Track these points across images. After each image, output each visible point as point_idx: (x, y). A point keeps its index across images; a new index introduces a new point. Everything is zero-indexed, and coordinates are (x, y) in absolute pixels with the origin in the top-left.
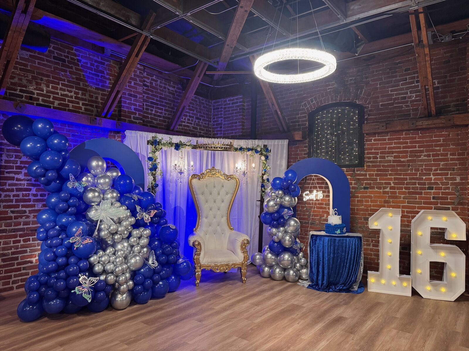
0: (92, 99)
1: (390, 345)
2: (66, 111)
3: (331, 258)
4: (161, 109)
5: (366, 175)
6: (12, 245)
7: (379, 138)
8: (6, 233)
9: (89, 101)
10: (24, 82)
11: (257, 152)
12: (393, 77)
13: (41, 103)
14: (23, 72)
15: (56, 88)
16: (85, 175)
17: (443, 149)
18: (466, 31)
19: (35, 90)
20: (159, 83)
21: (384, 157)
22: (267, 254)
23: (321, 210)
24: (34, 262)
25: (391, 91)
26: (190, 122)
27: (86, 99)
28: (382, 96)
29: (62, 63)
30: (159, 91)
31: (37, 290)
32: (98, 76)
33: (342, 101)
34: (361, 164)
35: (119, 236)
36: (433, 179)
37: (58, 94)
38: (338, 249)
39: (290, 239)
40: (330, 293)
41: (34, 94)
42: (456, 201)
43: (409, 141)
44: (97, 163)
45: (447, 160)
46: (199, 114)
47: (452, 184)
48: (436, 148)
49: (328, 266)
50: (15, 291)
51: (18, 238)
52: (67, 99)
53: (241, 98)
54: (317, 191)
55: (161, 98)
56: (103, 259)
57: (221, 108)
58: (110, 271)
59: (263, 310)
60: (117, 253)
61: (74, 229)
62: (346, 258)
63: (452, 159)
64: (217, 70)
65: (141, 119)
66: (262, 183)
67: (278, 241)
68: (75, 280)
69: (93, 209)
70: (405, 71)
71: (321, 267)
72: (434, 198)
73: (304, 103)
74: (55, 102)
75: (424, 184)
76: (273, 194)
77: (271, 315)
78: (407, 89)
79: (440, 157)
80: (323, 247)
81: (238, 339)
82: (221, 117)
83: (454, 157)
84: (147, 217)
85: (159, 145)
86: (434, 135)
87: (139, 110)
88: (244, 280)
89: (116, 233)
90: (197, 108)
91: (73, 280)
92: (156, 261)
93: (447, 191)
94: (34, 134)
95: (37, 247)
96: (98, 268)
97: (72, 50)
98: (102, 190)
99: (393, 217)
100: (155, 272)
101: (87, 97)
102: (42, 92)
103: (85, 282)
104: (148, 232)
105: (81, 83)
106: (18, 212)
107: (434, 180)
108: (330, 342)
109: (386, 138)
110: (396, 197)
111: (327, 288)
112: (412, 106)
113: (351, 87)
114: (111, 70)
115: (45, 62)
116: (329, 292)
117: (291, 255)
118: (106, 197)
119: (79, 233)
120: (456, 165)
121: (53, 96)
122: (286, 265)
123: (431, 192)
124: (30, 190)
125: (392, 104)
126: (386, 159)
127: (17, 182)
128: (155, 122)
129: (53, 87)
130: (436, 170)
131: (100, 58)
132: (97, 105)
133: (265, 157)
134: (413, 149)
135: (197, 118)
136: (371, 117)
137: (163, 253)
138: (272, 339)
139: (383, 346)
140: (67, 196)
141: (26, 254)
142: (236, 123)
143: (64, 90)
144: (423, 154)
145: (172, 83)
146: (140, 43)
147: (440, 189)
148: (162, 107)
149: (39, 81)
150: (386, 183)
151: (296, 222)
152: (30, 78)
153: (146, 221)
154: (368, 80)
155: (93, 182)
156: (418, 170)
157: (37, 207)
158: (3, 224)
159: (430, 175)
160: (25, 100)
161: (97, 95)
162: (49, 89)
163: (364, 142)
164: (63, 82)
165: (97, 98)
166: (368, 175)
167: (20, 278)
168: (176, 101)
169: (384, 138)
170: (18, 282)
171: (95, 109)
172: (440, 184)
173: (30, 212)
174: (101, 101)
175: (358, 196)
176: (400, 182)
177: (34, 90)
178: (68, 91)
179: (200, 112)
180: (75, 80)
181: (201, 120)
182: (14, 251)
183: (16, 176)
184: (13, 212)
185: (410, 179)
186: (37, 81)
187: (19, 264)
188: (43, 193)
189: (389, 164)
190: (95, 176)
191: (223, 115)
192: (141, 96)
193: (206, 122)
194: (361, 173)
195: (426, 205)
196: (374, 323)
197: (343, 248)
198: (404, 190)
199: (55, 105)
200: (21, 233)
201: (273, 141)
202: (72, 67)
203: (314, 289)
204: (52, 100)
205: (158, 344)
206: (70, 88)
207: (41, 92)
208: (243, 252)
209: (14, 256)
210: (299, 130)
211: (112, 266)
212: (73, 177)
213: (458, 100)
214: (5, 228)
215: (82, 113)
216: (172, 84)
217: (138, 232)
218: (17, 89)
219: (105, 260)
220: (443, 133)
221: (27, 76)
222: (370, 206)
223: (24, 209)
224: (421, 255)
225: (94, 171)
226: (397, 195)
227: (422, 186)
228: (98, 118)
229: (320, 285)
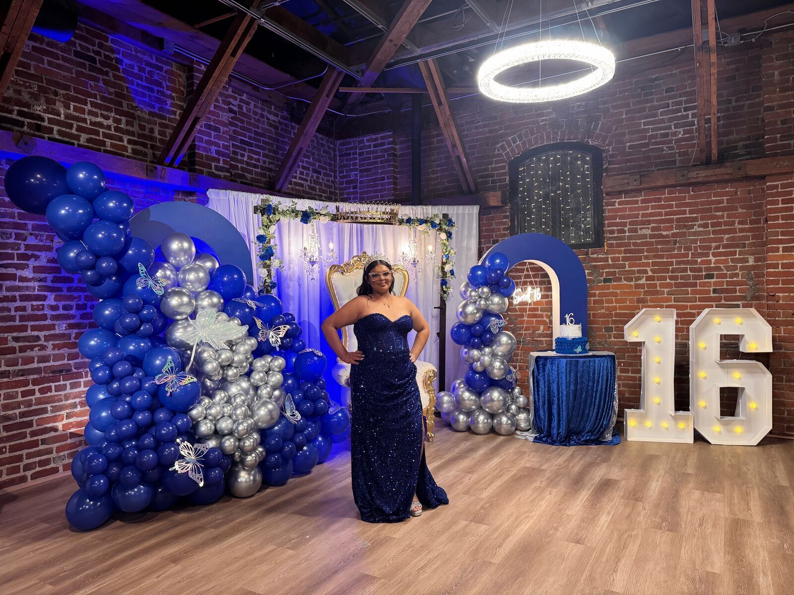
0: (144, 132)
1: (702, 512)
2: (100, 151)
3: (571, 391)
4: (258, 154)
5: (606, 260)
6: (20, 399)
7: (627, 199)
8: (8, 377)
9: (139, 136)
10: (26, 97)
11: (433, 225)
12: (647, 102)
13: (57, 137)
14: (21, 79)
15: (83, 111)
16: (161, 267)
17: (727, 215)
18: (762, 29)
19: (45, 113)
20: (252, 106)
21: (636, 231)
22: (463, 392)
23: (535, 319)
24: (60, 428)
25: (645, 124)
26: (305, 177)
27: (134, 132)
28: (631, 133)
29: (89, 65)
30: (252, 121)
31: (104, 472)
32: (152, 90)
33: (565, 141)
34: (598, 242)
35: (235, 371)
36: (713, 261)
37: (85, 120)
38: (582, 377)
39: (502, 367)
40: (573, 448)
41: (43, 120)
42: (749, 295)
43: (674, 203)
44: (180, 245)
45: (734, 231)
46: (317, 164)
47: (742, 268)
48: (717, 214)
49: (568, 404)
50: (30, 483)
51: (31, 387)
52: (101, 130)
53: (390, 137)
54: (533, 288)
55: (256, 133)
56: (213, 411)
57: (355, 153)
58: (226, 431)
59: (484, 478)
60: (235, 400)
61: (158, 362)
62: (595, 389)
63: (741, 230)
64: (359, 86)
65: (227, 171)
66: (442, 277)
67: (481, 371)
68: (173, 449)
69: (180, 326)
70: (666, 93)
71: (555, 407)
72: (715, 291)
73: (501, 144)
74: (80, 136)
75: (700, 270)
76: (473, 294)
77: (501, 486)
78: (670, 120)
79: (723, 227)
80: (558, 374)
81: (470, 524)
82: (356, 170)
83: (744, 226)
84: (275, 337)
85: (275, 214)
86: (714, 193)
87: (224, 155)
88: (432, 437)
89: (230, 366)
90: (313, 154)
91: (169, 451)
92: (297, 412)
93: (735, 279)
94: (69, 190)
95: (64, 402)
96: (205, 428)
97: (107, 41)
98: (192, 292)
99: (662, 323)
100: (297, 429)
101: (136, 129)
102: (58, 118)
103: (188, 453)
104: (280, 362)
105: (125, 103)
106: (25, 339)
107: (714, 263)
108: (613, 516)
109: (638, 199)
110: (657, 293)
111: (565, 441)
112: (679, 147)
113: (580, 118)
114: (173, 81)
115: (61, 62)
116: (570, 445)
117: (502, 392)
118: (200, 305)
119: (169, 367)
120: (747, 238)
121: (78, 126)
122: (495, 408)
123: (711, 282)
124: (44, 298)
125: (646, 145)
126: (640, 232)
127: (21, 284)
128: (248, 176)
129: (75, 109)
130: (717, 247)
131: (154, 57)
132: (154, 143)
133: (447, 235)
134: (681, 216)
135: (315, 171)
136: (613, 166)
137: (306, 398)
138: (524, 519)
139: (692, 514)
140: (139, 302)
141: (45, 416)
142: (383, 179)
143: (96, 115)
144: (697, 223)
145: (273, 107)
146: (240, 32)
147: (725, 276)
148: (258, 150)
149: (52, 97)
150: (639, 272)
151: (510, 338)
152: (35, 89)
153: (273, 345)
154: (606, 106)
155: (174, 279)
156: (689, 248)
157: (59, 328)
158: (3, 361)
159: (707, 255)
160: (28, 130)
161: (152, 126)
162: (69, 112)
163: (603, 206)
164: (92, 100)
165: (152, 131)
166: (609, 259)
167: (37, 459)
168: (281, 139)
169: (635, 199)
170: (34, 466)
171: (149, 151)
172: (724, 268)
173: (47, 338)
174: (159, 137)
175: (595, 293)
176: (662, 268)
177: (43, 112)
178: (103, 116)
179: (319, 161)
180: (113, 97)
181: (321, 175)
182: (24, 409)
183: (19, 273)
184: (16, 339)
185: (678, 263)
186: (47, 95)
187: (33, 434)
188: (67, 303)
189: (643, 240)
190: (177, 269)
191: (358, 167)
192: (226, 129)
193: (329, 178)
194: (599, 256)
195: (703, 303)
196: (661, 484)
197: (589, 374)
198: (668, 281)
199: (81, 142)
200: (35, 376)
201: (456, 207)
202: (107, 72)
203: (545, 442)
204: (76, 133)
205: (343, 543)
206: (106, 111)
207: (56, 117)
208: (428, 392)
209: (25, 419)
210: (493, 189)
211: (230, 421)
212: (144, 269)
213: (749, 138)
214: (7, 368)
215: (128, 157)
216: (273, 110)
217: (263, 362)
218: (13, 110)
219: (218, 414)
220: (727, 190)
221: (30, 85)
222: (615, 308)
223: (35, 333)
224: (705, 378)
225: (175, 258)
226: (658, 288)
227: (697, 274)
228: (159, 167)
229: (555, 436)
